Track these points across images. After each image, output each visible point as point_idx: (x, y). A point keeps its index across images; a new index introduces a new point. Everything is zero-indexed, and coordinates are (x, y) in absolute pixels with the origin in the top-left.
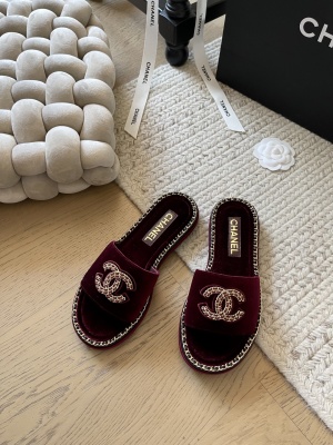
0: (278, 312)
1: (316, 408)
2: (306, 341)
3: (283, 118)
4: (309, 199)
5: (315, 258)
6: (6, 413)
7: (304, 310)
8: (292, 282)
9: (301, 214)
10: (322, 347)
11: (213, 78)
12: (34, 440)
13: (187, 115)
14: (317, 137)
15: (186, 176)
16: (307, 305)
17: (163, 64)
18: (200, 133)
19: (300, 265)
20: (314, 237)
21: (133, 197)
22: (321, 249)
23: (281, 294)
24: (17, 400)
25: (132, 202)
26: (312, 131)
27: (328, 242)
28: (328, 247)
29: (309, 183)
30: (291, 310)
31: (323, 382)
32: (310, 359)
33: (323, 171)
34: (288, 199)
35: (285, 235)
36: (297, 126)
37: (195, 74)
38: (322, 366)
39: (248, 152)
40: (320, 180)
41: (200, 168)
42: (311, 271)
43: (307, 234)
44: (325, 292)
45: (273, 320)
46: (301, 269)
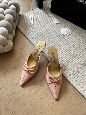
0: (66, 66)
1: (75, 87)
2: (73, 72)
3: (67, 21)
4: (73, 40)
5: (75, 53)
6: (3, 90)
7: (72, 65)
8: (69, 59)
9: (71, 43)
10: (76, 73)
11: (50, 11)
12: (10, 95)
13: (43, 20)
14: (75, 25)
15: (43, 35)
16: (73, 64)
17: (37, 8)
18: (46, 25)
19: (71, 55)
20: (74, 48)
21: (30, 40)
22: (76, 51)
23: (66, 62)
24: (5, 86)
25: (30, 41)
26: (74, 24)
27: (78, 50)
28: (78, 51)
29: (73, 36)
30: (69, 65)
31: (77, 81)
32: (73, 76)
33: (77, 33)
34: (68, 40)
35: (67, 48)
36: (70, 23)
37: (45, 11)
38: (76, 77)
39: (58, 29)
40: (76, 35)
41: (46, 33)
42: (74, 56)
43: (73, 48)
44: (77, 61)
45: (65, 67)
46: (71, 56)
